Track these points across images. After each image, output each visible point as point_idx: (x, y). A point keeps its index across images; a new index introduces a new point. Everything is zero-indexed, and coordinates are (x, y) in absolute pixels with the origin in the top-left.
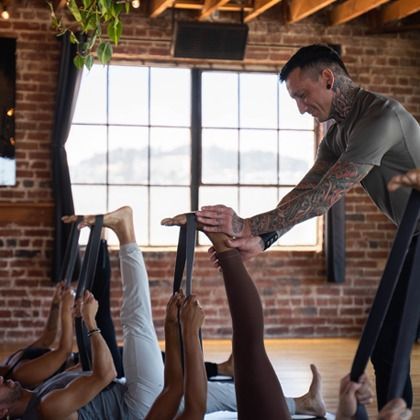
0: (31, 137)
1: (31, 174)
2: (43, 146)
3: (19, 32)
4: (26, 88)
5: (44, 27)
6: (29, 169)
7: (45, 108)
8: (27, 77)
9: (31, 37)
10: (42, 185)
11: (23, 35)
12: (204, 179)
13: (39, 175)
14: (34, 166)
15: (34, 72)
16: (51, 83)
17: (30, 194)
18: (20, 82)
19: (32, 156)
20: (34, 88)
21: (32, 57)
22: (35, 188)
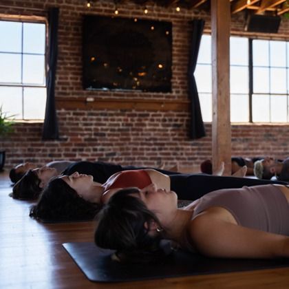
0: (179, 69)
1: (178, 87)
2: (184, 74)
3: (173, 19)
4: (176, 46)
5: (183, 17)
6: (178, 85)
7: (184, 55)
8: (176, 41)
9: (178, 22)
10: (184, 92)
11: (175, 21)
12: (254, 91)
13: (183, 88)
14: (181, 83)
15: (179, 38)
16: (187, 44)
17: (179, 97)
18: (174, 43)
19: (179, 79)
20: (179, 46)
21: (178, 31)
22: (181, 94)
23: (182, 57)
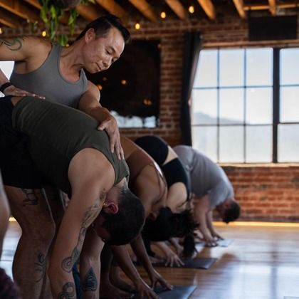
0: (170, 98)
1: (169, 120)
2: (177, 103)
3: (163, 36)
4: (167, 69)
5: (177, 31)
6: (169, 117)
7: (178, 80)
8: (168, 62)
9: (170, 38)
10: (176, 126)
11: (166, 37)
13: (175, 120)
14: (173, 115)
15: (172, 59)
16: (181, 65)
17: (170, 132)
18: (163, 65)
19: (171, 109)
20: (172, 68)
21: (170, 50)
22: (172, 128)
23: (175, 83)
